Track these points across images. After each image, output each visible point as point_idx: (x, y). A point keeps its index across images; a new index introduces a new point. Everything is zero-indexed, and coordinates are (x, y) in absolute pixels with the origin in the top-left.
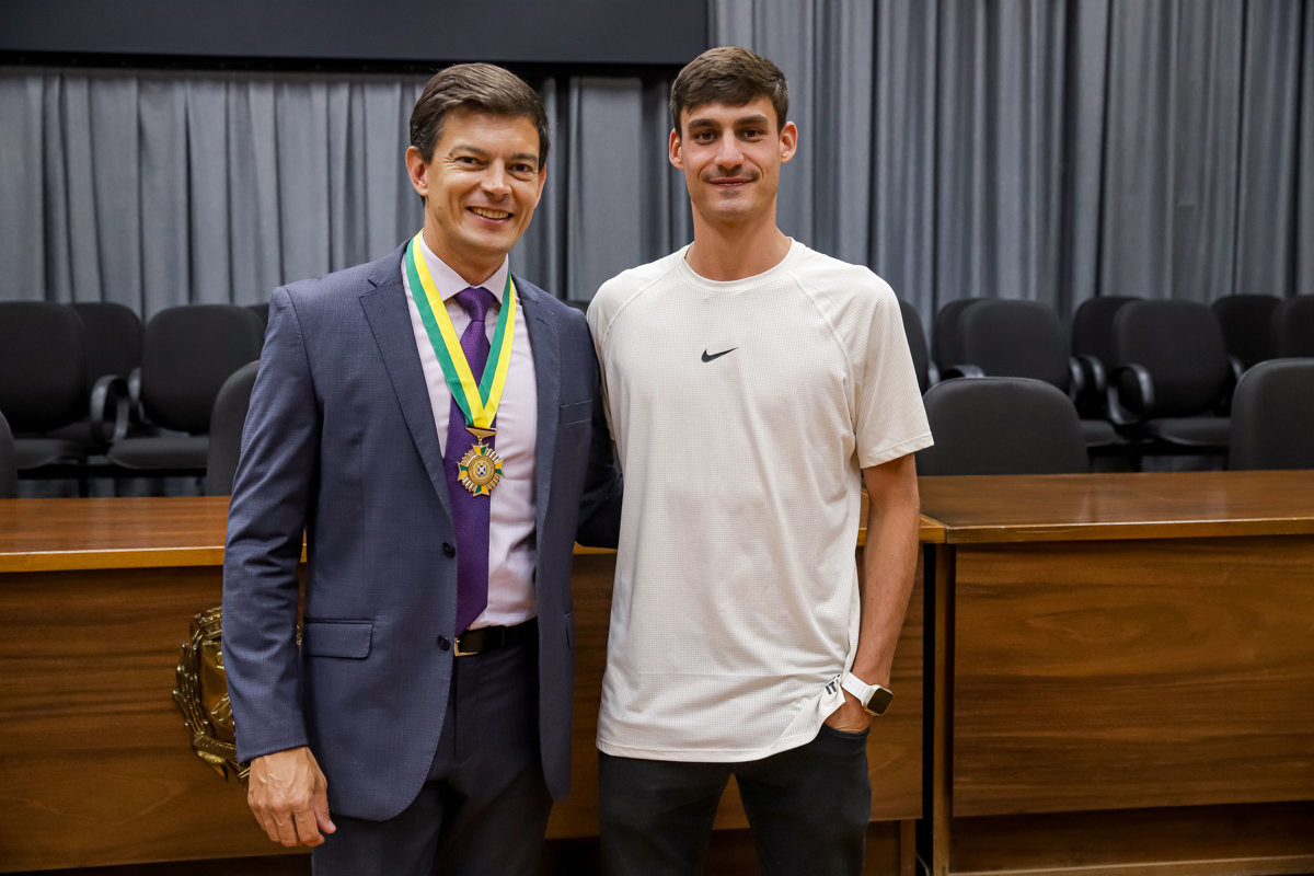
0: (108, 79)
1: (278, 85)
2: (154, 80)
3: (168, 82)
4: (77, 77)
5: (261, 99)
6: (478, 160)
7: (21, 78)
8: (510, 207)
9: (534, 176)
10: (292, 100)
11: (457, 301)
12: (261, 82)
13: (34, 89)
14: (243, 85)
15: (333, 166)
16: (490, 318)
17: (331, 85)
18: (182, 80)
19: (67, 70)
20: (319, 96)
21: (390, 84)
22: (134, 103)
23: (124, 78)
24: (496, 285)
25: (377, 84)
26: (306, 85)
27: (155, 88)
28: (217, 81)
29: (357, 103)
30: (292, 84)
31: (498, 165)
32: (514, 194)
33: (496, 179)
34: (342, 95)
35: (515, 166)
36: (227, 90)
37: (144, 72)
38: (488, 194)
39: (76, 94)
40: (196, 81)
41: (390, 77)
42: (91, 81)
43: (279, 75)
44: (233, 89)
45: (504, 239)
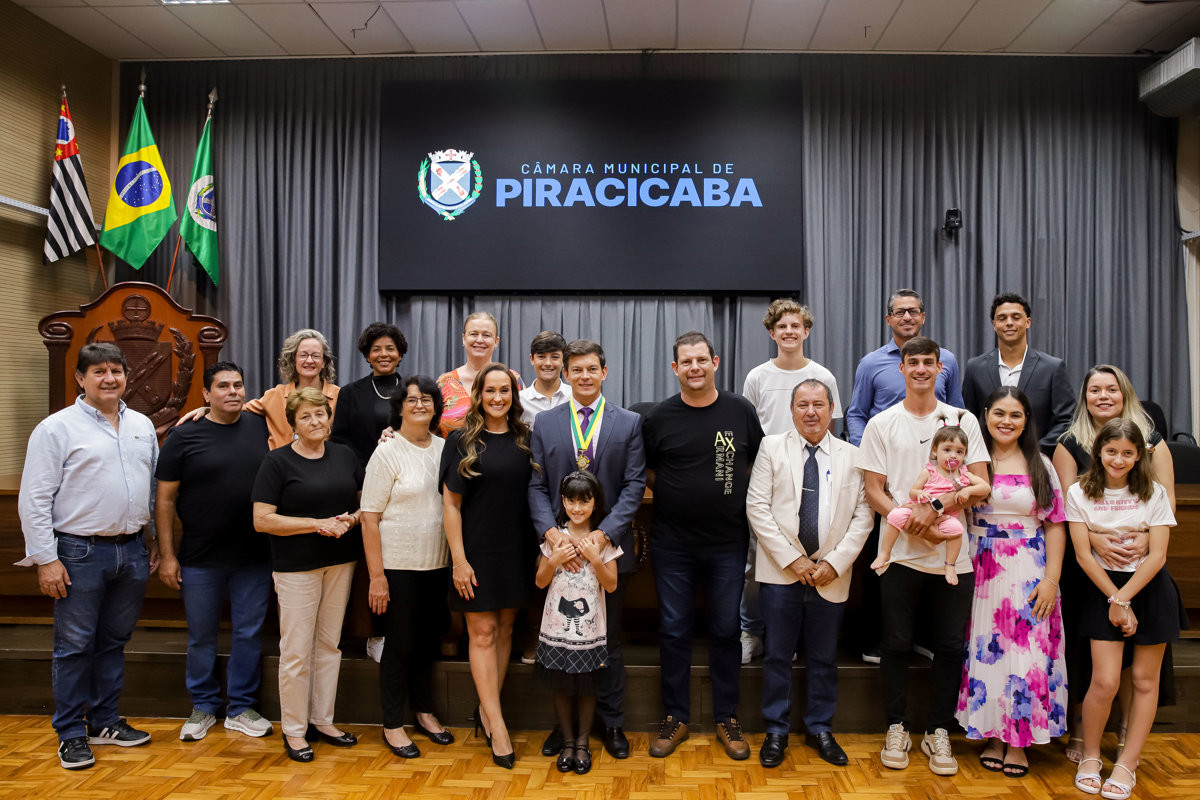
0: (529, 301)
1: (603, 301)
2: (549, 301)
3: (554, 301)
4: (515, 300)
5: (595, 307)
6: (579, 370)
7: (494, 301)
8: (590, 382)
9: (599, 371)
10: (609, 308)
11: (580, 411)
12: (595, 300)
13: (499, 305)
14: (587, 301)
16: (590, 418)
17: (626, 301)
18: (561, 300)
19: (512, 297)
20: (621, 306)
21: (653, 301)
22: (540, 311)
23: (536, 300)
24: (593, 406)
25: (646, 300)
26: (615, 301)
27: (548, 304)
28: (576, 300)
29: (638, 309)
30: (609, 301)
31: (585, 371)
32: (591, 378)
33: (586, 374)
34: (631, 305)
35: (591, 369)
37: (545, 297)
38: (583, 380)
39: (516, 307)
40: (566, 300)
41: (653, 298)
42: (523, 302)
43: (603, 298)
44: (583, 304)
45: (591, 392)
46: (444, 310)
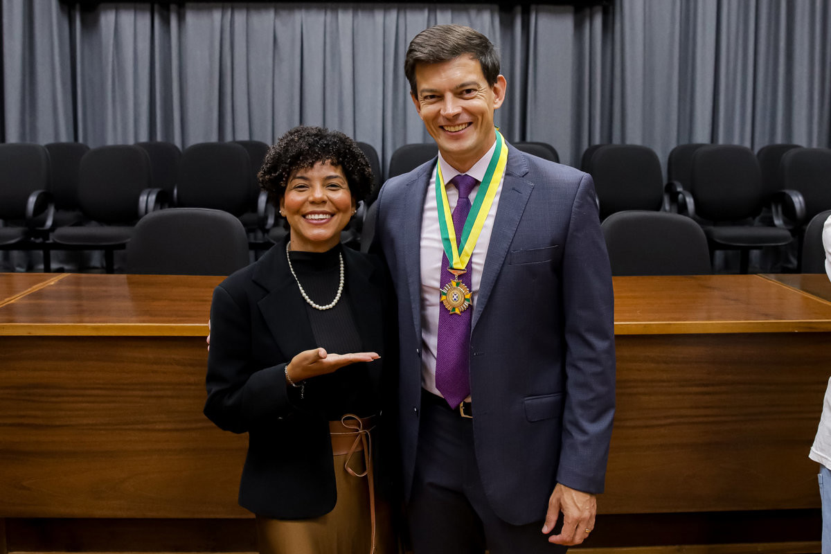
0: (258, 9)
1: (355, 10)
2: (284, 9)
3: (291, 9)
5: (345, 19)
7: (210, 9)
10: (363, 19)
12: (345, 9)
13: (217, 15)
14: (335, 10)
15: (386, 59)
17: (386, 10)
18: (300, 8)
20: (379, 16)
21: (422, 9)
22: (272, 22)
23: (267, 8)
25: (413, 9)
26: (372, 10)
27: (284, 14)
28: (319, 8)
29: (401, 21)
30: (364, 9)
34: (393, 15)
36: (326, 14)
37: (278, 5)
39: (240, 19)
40: (308, 9)
41: (422, 5)
42: (248, 10)
44: (329, 13)
45: (471, 139)
46: (144, 20)
